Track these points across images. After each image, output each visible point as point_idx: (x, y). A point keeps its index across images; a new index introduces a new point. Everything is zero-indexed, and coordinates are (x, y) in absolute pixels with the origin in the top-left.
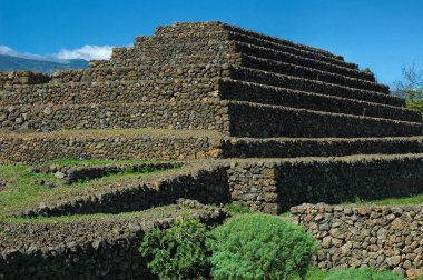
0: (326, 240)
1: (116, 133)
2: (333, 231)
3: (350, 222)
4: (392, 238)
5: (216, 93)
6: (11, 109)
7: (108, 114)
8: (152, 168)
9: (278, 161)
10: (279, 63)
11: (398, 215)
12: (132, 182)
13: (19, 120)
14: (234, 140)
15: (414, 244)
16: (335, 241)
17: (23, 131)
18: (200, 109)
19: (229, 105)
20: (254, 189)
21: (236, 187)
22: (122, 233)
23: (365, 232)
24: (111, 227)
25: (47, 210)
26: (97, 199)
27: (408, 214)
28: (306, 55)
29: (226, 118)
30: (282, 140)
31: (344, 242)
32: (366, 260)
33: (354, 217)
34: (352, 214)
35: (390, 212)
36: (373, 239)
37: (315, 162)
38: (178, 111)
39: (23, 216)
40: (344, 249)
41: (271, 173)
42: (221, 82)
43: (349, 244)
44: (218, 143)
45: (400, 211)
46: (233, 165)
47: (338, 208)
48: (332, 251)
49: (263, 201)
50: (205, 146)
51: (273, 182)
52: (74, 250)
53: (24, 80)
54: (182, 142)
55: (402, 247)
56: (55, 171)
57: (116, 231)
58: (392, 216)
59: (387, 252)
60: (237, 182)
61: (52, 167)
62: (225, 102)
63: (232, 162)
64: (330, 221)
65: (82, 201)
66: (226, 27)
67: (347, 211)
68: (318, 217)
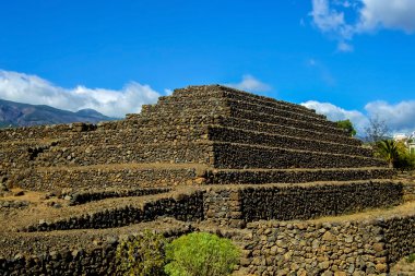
0: (274, 249)
1: (131, 166)
2: (279, 242)
3: (292, 235)
4: (324, 248)
5: (205, 136)
6: (64, 149)
7: (129, 152)
8: (143, 193)
9: (242, 187)
10: (261, 114)
11: (328, 229)
12: (123, 203)
13: (69, 157)
14: (215, 171)
15: (340, 252)
16: (280, 250)
17: (72, 166)
18: (193, 148)
19: (215, 145)
20: (223, 209)
21: (211, 207)
22: (100, 244)
23: (303, 243)
24: (93, 240)
25: (45, 225)
26: (89, 217)
27: (336, 229)
28: (284, 108)
29: (211, 154)
30: (256, 170)
31: (287, 250)
32: (303, 265)
33: (295, 231)
34: (292, 229)
35: (322, 227)
36: (308, 248)
37: (275, 188)
38: (178, 149)
39: (25, 230)
40: (287, 256)
41: (236, 196)
42: (210, 128)
43: (291, 252)
44: (202, 174)
45: (329, 226)
46: (208, 190)
47: (283, 223)
48: (277, 258)
49: (230, 218)
50: (192, 175)
51: (237, 203)
52: (54, 258)
53: (79, 129)
54: (175, 172)
55: (331, 254)
56: (65, 195)
57: (95, 242)
58: (323, 230)
59: (319, 259)
60: (211, 203)
61: (63, 192)
62: (212, 142)
63: (208, 188)
64: (276, 235)
65: (75, 219)
66: (223, 88)
67: (289, 226)
68: (267, 231)
